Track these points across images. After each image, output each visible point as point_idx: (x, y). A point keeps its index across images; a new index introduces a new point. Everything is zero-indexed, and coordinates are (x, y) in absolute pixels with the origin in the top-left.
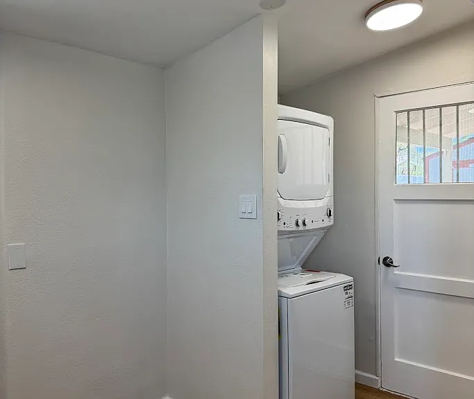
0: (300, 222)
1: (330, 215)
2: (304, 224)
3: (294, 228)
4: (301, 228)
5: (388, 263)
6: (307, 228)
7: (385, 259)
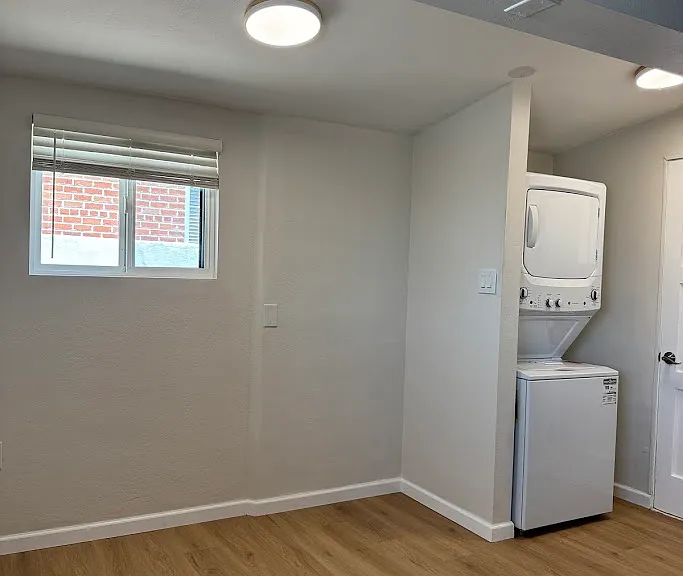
0: (552, 302)
1: (595, 298)
2: (557, 304)
3: (544, 308)
4: (553, 308)
5: (669, 359)
6: (561, 310)
7: (668, 354)
